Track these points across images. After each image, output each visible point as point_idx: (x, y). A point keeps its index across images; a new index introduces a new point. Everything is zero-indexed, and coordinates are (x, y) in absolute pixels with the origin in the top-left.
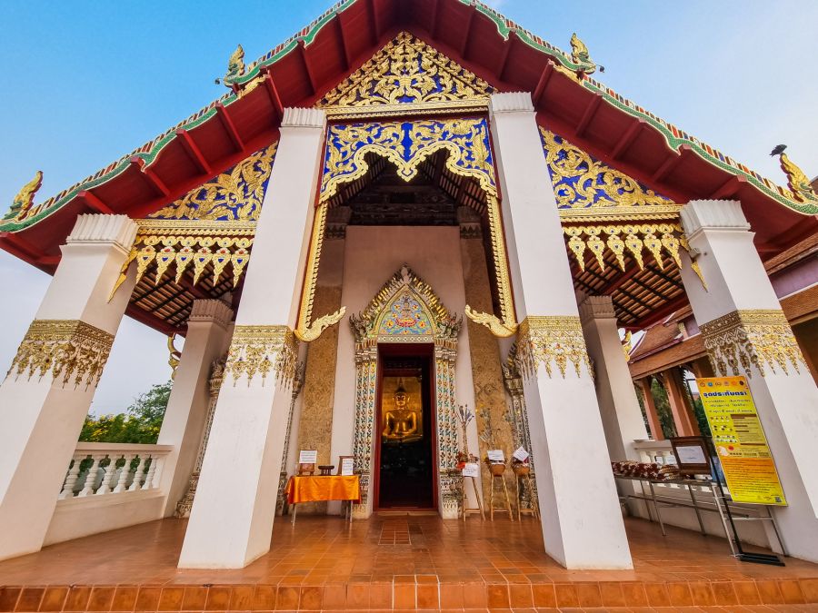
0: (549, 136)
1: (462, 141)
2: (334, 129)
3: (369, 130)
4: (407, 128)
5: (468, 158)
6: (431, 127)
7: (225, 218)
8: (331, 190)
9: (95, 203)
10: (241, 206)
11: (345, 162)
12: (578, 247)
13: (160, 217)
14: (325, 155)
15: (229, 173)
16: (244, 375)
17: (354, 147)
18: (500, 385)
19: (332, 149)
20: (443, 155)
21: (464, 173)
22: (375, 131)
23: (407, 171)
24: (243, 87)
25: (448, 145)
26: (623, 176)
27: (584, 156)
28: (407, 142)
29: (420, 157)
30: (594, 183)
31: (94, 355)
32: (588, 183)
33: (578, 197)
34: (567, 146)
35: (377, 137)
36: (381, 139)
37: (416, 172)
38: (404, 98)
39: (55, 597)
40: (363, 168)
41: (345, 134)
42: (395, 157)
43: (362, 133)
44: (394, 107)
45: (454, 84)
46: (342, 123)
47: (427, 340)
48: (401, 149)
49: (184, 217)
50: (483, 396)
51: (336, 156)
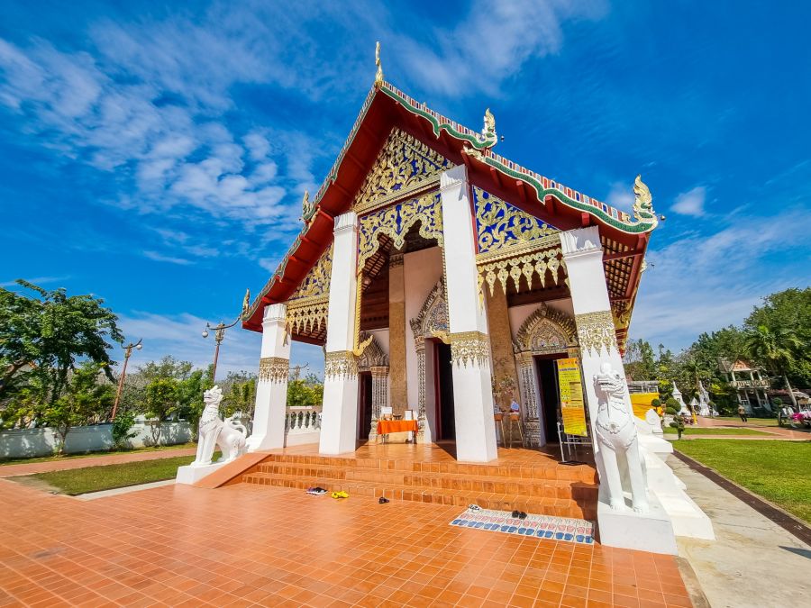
0: (480, 193)
1: (428, 211)
2: (362, 221)
3: (379, 216)
4: (398, 208)
5: (432, 224)
6: (412, 205)
7: (318, 293)
8: (362, 265)
9: (268, 301)
10: (323, 284)
11: (368, 244)
12: (491, 279)
13: (294, 299)
14: (359, 240)
15: (317, 265)
16: (332, 376)
17: (372, 231)
18: (511, 358)
19: (362, 236)
20: (419, 224)
21: (429, 236)
22: (382, 216)
23: (399, 242)
24: (310, 220)
25: (420, 216)
26: (527, 215)
27: (503, 206)
28: (399, 220)
29: (406, 230)
30: (506, 226)
31: (283, 370)
32: (502, 228)
33: (495, 240)
34: (492, 199)
35: (383, 220)
36: (385, 221)
37: (403, 241)
38: (396, 187)
39: (284, 458)
40: (377, 245)
41: (367, 223)
42: (393, 235)
43: (376, 220)
44: (392, 195)
45: (424, 164)
46: (365, 216)
48: (395, 226)
49: (302, 297)
50: (499, 367)
51: (364, 240)
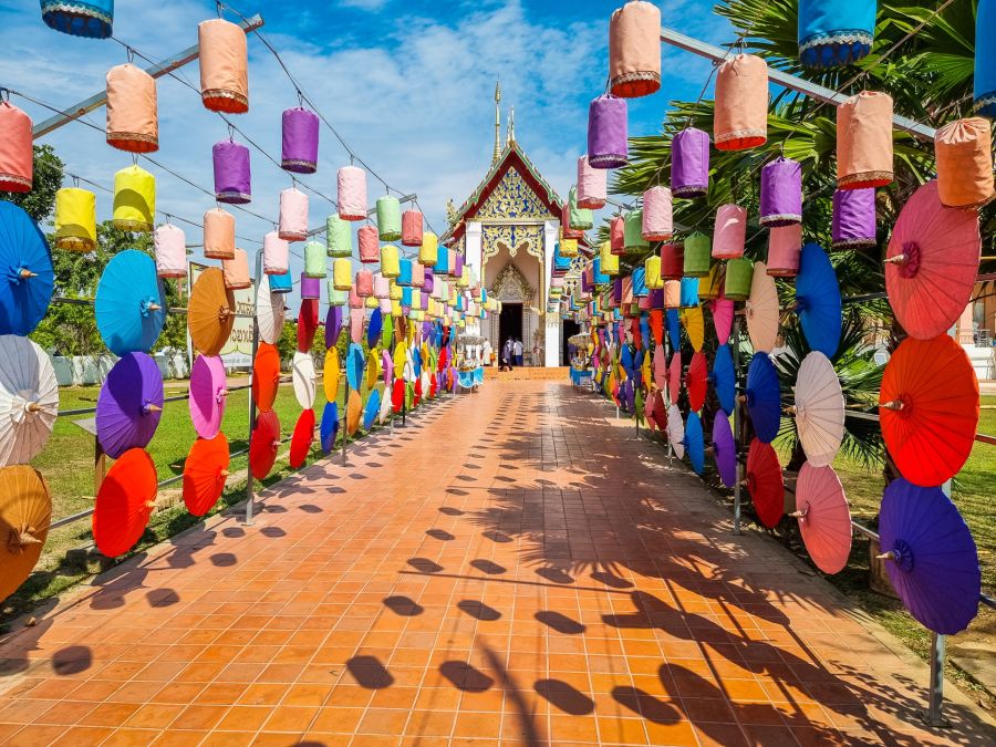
1: (534, 238)
2: (485, 230)
3: (498, 230)
4: (513, 230)
5: (535, 247)
6: (523, 231)
8: (486, 261)
11: (490, 247)
14: (483, 243)
17: (493, 239)
19: (485, 240)
20: (527, 244)
21: (533, 254)
22: (501, 232)
23: (513, 252)
25: (529, 240)
28: (513, 238)
29: (517, 246)
36: (503, 235)
38: (513, 214)
40: (497, 250)
41: (489, 232)
42: (508, 244)
43: (496, 232)
44: (509, 219)
45: (533, 206)
46: (487, 227)
47: (519, 301)
48: (511, 240)
51: (486, 244)
